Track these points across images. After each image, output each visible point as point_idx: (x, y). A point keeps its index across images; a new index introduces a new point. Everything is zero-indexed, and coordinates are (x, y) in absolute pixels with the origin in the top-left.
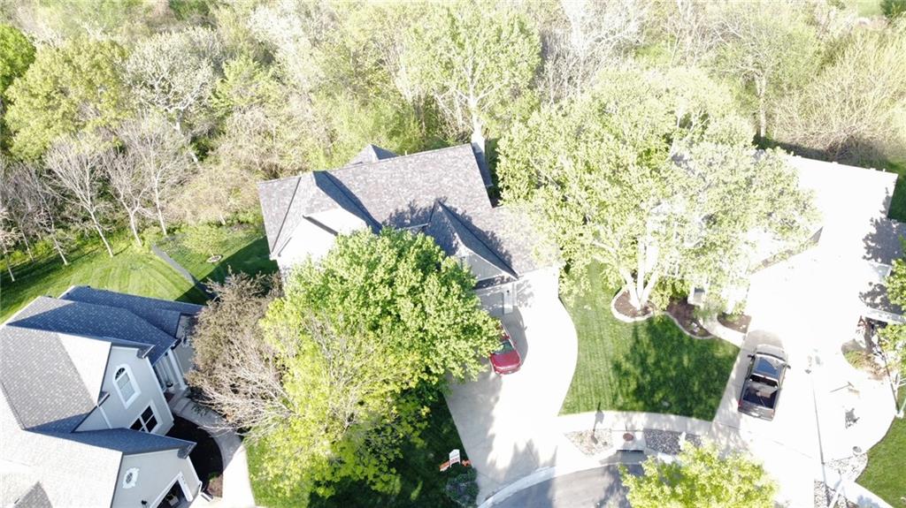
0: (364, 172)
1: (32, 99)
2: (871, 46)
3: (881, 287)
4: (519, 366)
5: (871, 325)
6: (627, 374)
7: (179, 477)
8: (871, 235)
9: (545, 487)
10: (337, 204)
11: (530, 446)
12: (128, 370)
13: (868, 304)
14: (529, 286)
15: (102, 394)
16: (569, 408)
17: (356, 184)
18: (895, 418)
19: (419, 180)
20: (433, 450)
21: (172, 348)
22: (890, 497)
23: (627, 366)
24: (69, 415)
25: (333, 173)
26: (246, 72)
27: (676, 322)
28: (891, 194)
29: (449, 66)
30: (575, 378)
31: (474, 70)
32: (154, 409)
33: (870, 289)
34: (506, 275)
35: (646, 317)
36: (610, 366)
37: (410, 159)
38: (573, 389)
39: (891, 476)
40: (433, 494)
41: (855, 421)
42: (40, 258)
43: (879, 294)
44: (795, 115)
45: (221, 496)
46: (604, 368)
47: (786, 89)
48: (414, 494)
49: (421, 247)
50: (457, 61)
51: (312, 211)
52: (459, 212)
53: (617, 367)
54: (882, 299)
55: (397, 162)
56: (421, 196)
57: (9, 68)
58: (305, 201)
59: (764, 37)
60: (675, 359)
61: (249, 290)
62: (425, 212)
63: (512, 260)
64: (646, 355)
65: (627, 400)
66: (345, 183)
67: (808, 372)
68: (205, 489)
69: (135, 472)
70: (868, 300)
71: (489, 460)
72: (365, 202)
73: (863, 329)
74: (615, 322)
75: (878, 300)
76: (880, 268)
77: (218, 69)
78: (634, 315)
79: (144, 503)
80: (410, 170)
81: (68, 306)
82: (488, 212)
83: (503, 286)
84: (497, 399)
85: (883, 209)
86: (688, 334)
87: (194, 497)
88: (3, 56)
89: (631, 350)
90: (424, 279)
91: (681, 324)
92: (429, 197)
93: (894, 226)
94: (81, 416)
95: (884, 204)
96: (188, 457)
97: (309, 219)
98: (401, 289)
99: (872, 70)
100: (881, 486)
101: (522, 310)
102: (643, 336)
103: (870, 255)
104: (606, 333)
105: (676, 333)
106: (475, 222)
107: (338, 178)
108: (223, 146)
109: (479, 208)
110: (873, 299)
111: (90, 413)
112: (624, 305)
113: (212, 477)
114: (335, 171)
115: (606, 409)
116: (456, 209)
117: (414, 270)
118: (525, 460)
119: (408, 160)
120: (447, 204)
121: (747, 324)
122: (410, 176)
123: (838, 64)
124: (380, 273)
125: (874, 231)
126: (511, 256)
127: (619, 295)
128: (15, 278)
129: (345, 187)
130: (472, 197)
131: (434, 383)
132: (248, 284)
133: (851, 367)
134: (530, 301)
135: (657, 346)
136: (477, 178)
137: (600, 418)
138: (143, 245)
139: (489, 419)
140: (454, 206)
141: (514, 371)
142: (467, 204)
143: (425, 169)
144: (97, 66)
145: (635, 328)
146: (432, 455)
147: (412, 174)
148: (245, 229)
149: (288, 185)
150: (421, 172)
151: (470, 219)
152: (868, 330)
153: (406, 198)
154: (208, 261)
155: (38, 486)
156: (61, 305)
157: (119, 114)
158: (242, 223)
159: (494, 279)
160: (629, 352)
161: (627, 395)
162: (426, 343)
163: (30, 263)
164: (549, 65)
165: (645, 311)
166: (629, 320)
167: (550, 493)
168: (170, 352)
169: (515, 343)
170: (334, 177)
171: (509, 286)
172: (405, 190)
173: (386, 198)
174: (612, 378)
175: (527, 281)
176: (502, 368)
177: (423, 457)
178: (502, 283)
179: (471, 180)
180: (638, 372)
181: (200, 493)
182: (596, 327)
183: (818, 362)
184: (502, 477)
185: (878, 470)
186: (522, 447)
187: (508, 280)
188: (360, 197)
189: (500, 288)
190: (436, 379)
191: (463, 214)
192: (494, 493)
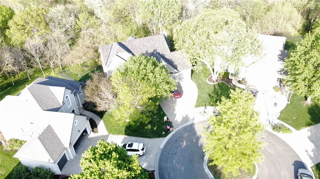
0: (131, 42)
1: (17, 27)
2: (280, 6)
3: (283, 69)
4: (181, 96)
5: (281, 81)
6: (213, 97)
7: (86, 126)
8: (280, 54)
9: (192, 125)
10: (125, 51)
11: (187, 116)
12: (69, 97)
13: (279, 74)
14: (182, 75)
15: (63, 102)
16: (197, 106)
17: (129, 46)
18: (288, 104)
19: (148, 44)
20: (159, 118)
21: (79, 94)
22: (286, 122)
23: (212, 95)
24: (55, 107)
25: (122, 43)
26: (86, 17)
27: (226, 83)
28: (285, 43)
29: (153, 13)
30: (198, 98)
31: (160, 14)
32: (75, 110)
33: (280, 70)
34: (176, 71)
35: (217, 82)
36: (208, 95)
37: (145, 38)
38: (197, 101)
39: (286, 117)
40: (160, 128)
41: (277, 104)
42: (20, 78)
43: (282, 71)
44: (258, 27)
45: (98, 132)
46: (206, 96)
47: (255, 20)
48: (155, 129)
49: (152, 60)
50: (155, 11)
51: (117, 53)
52: (161, 53)
53: (210, 95)
54: (283, 72)
55: (141, 39)
56: (149, 49)
57: (4, 18)
58: (115, 50)
59: (248, 3)
60: (226, 92)
61: (101, 75)
62: (151, 54)
63: (178, 67)
64: (218, 92)
65: (213, 103)
66: (126, 45)
67: (264, 94)
68: (93, 131)
69: (77, 121)
70: (280, 73)
71: (175, 119)
72: (132, 51)
73: (279, 83)
74: (208, 84)
75: (282, 73)
76: (282, 63)
77: (76, 17)
78: (214, 82)
79: (79, 131)
80: (145, 42)
81: (48, 80)
82: (169, 53)
83: (175, 74)
84: (176, 105)
85: (283, 47)
86: (229, 86)
87: (90, 133)
88: (2, 14)
89: (214, 91)
90: (154, 68)
91: (227, 84)
92: (152, 49)
93: (286, 51)
94: (58, 108)
95: (283, 46)
96: (89, 121)
97: (117, 55)
98: (149, 71)
99: (280, 12)
100: (284, 119)
101: (181, 82)
102: (217, 87)
103: (279, 60)
104: (206, 87)
105: (226, 86)
106: (165, 56)
107: (124, 44)
108: (80, 41)
109: (167, 52)
110: (281, 72)
111: (60, 107)
112: (210, 80)
113: (94, 128)
114: (123, 42)
115: (207, 106)
116: (160, 53)
117: (152, 66)
118: (186, 119)
119: (144, 39)
120: (157, 51)
121: (246, 83)
122: (145, 43)
123: (271, 11)
124: (142, 66)
125: (280, 53)
126: (177, 66)
127: (209, 77)
128: (14, 84)
129: (126, 47)
130: (164, 49)
131: (159, 98)
132: (101, 73)
133: (275, 92)
134: (183, 80)
135: (221, 90)
136: (165, 44)
137: (206, 108)
138: (55, 73)
139: (174, 110)
140: (159, 52)
141: (180, 97)
142: (163, 51)
143: (150, 41)
144: (38, 15)
145: (214, 86)
146: (158, 120)
147: (146, 43)
148: (88, 68)
149: (109, 46)
150: (148, 42)
151: (164, 55)
152: (280, 83)
153: (145, 50)
154: (78, 76)
155: (49, 125)
156: (45, 80)
157: (46, 31)
158: (86, 66)
159: (172, 72)
160: (213, 92)
161: (213, 102)
162: (157, 86)
163: (17, 80)
164: (184, 12)
165: (217, 81)
166: (212, 84)
167: (194, 126)
168: (78, 95)
169: (180, 90)
170: (123, 44)
171: (177, 74)
172: (144, 47)
173: (139, 50)
174: (209, 98)
175: (182, 73)
176: (176, 97)
177: (156, 120)
178: (175, 73)
179: (164, 44)
180: (216, 96)
181: (92, 132)
182: (203, 86)
183: (266, 91)
184: (180, 123)
185: (283, 116)
186: (184, 116)
187: (177, 72)
188: (131, 49)
189: (174, 75)
190: (159, 96)
191: (162, 54)
192: (177, 127)
